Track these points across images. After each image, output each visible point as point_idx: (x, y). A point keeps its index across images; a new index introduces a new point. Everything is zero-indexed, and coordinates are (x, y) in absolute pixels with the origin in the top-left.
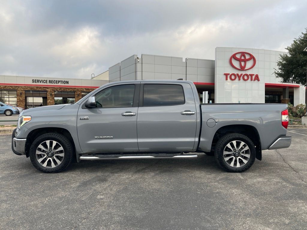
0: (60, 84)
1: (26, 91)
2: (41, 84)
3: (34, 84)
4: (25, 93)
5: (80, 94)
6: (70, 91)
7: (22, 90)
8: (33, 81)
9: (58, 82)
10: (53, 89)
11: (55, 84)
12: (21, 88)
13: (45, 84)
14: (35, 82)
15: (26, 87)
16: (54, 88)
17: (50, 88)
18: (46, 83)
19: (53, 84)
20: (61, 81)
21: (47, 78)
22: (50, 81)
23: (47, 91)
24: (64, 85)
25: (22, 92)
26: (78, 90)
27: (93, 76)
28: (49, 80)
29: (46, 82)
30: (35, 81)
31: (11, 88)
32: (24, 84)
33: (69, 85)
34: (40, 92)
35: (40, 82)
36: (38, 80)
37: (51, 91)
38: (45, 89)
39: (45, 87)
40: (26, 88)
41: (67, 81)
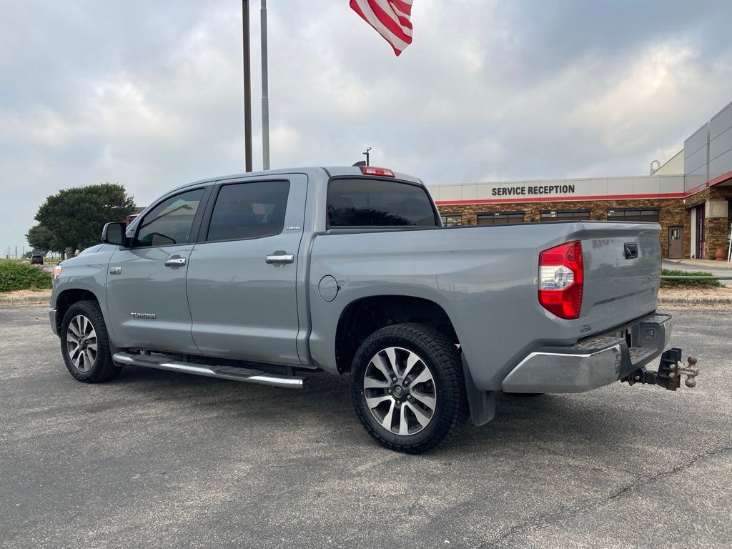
0: (553, 194)
1: (479, 215)
2: (512, 196)
3: (497, 197)
4: (478, 219)
5: (602, 215)
6: (578, 209)
7: (471, 214)
8: (495, 192)
9: (550, 190)
10: (537, 208)
11: (544, 196)
12: (469, 209)
13: (521, 196)
14: (499, 194)
15: (480, 207)
16: (540, 204)
17: (531, 205)
18: (522, 193)
19: (538, 196)
20: (557, 187)
21: (524, 182)
22: (530, 190)
23: (523, 213)
24: (562, 195)
25: (472, 218)
26: (598, 206)
27: (655, 166)
28: (529, 188)
29: (522, 191)
30: (499, 192)
31: (450, 210)
32: (475, 199)
33: (576, 194)
34: (510, 216)
35: (510, 193)
36: (505, 189)
37: (532, 213)
38: (519, 207)
39: (519, 204)
40: (480, 209)
41: (570, 186)
